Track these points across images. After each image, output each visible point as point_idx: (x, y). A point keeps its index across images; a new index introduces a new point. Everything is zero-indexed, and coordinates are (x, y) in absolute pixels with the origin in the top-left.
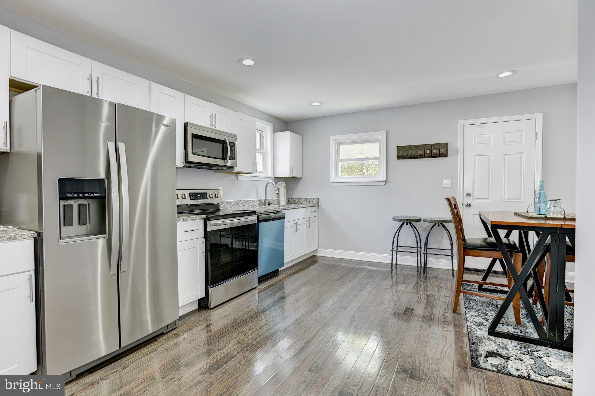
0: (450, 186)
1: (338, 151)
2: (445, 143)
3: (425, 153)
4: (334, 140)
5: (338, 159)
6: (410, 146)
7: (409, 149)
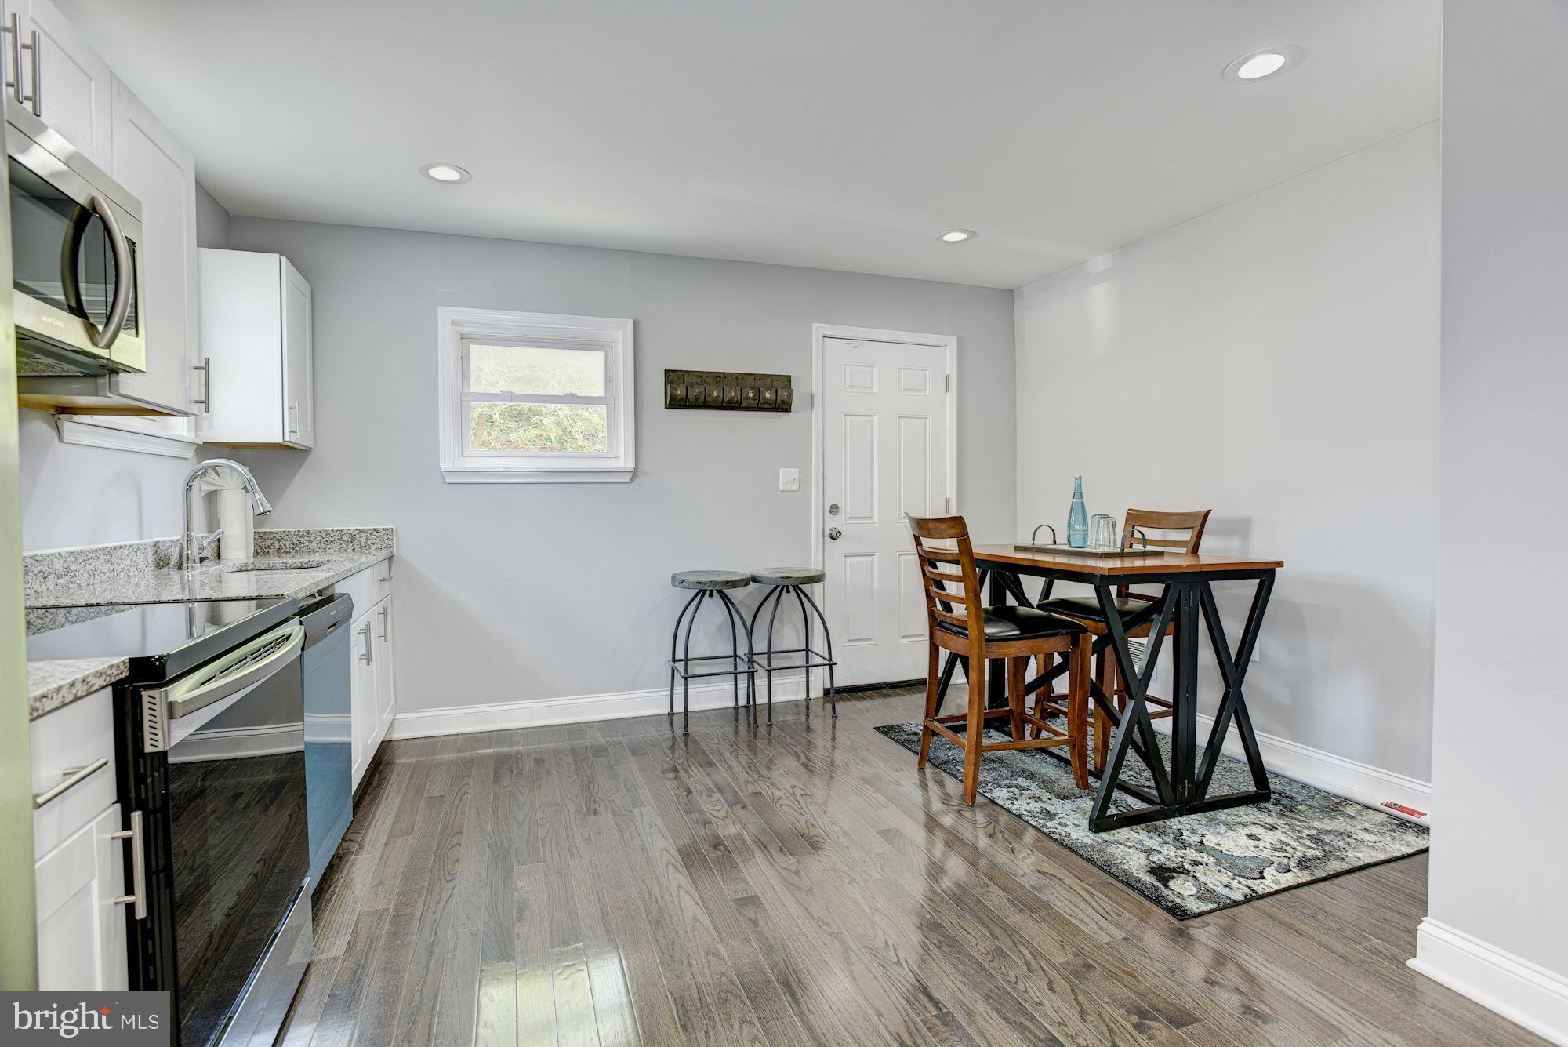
0: (795, 487)
1: (464, 359)
2: (786, 376)
3: (744, 396)
4: (453, 322)
5: (466, 390)
6: (700, 374)
7: (699, 380)
